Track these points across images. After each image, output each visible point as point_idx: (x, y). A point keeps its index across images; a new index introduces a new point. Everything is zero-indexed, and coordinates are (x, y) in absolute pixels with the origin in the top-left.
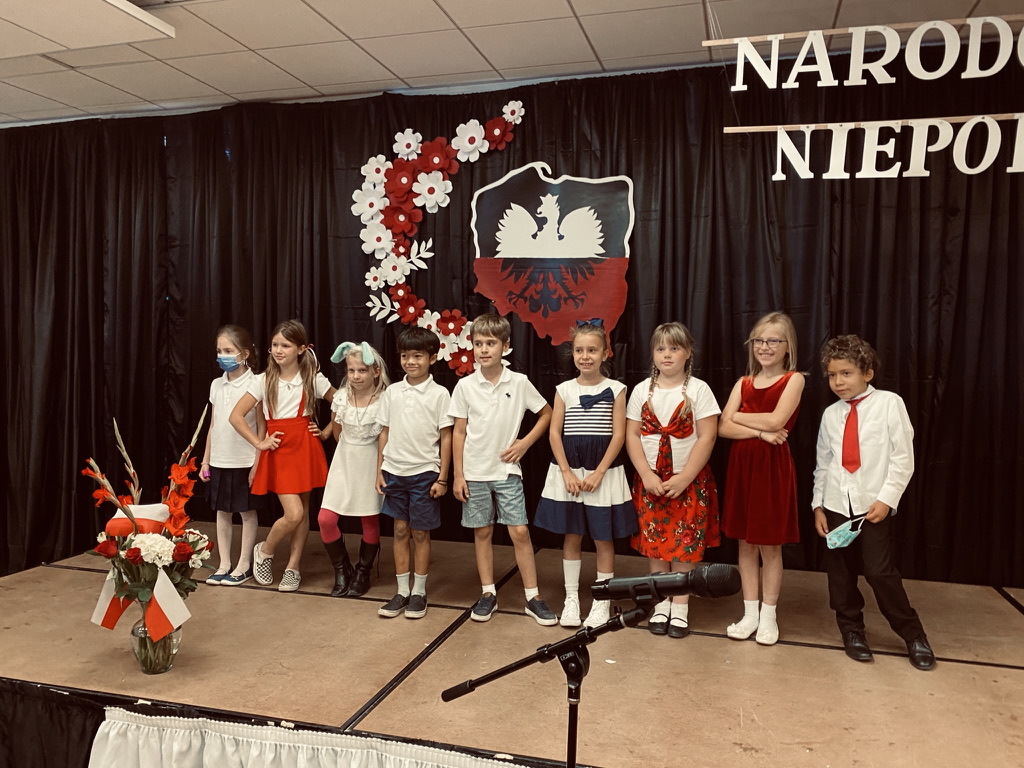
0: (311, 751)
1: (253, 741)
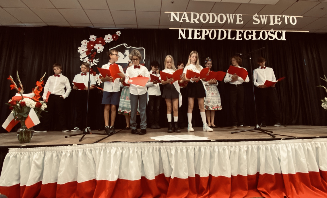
0: (83, 151)
1: (63, 151)
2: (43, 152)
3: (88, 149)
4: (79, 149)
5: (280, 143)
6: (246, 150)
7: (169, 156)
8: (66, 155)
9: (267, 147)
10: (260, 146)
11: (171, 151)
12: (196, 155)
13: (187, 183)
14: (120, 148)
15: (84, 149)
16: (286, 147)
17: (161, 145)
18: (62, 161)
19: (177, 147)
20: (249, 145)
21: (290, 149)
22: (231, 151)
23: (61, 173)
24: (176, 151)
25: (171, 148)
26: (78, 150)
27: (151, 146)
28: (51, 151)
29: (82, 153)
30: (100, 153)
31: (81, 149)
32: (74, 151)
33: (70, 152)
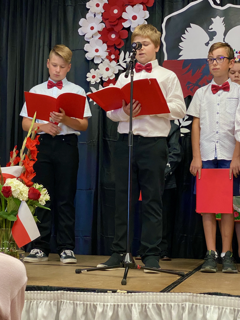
1: (98, 303)
2: (56, 301)
3: (151, 304)
4: (132, 301)
8: (104, 313)
15: (144, 303)
26: (130, 303)
28: (72, 302)
29: (141, 313)
31: (137, 304)
32: (121, 305)
33: (112, 307)
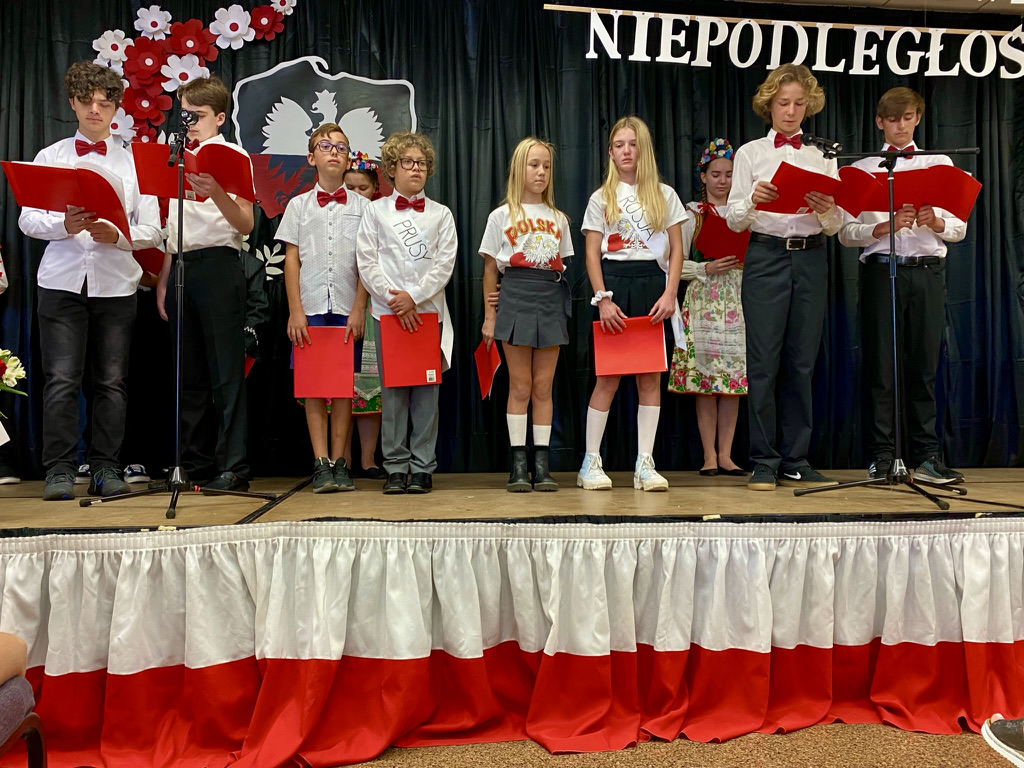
0: (201, 552)
1: (124, 551)
2: (43, 553)
3: (220, 544)
4: (185, 543)
5: (970, 531)
6: (834, 556)
7: (538, 572)
8: (134, 567)
9: (919, 544)
10: (889, 539)
11: (548, 555)
12: (641, 573)
13: (606, 671)
14: (347, 544)
15: (207, 544)
16: (992, 545)
17: (511, 533)
18: (123, 587)
19: (569, 542)
20: (848, 535)
21: (1002, 553)
22: (777, 559)
23: (122, 634)
24: (567, 556)
25: (549, 543)
26: (182, 547)
27: (468, 536)
28: (74, 551)
29: (202, 560)
30: (270, 563)
31: (194, 546)
32: (165, 550)
33: (151, 555)
